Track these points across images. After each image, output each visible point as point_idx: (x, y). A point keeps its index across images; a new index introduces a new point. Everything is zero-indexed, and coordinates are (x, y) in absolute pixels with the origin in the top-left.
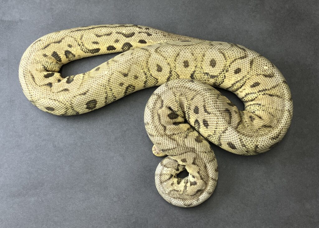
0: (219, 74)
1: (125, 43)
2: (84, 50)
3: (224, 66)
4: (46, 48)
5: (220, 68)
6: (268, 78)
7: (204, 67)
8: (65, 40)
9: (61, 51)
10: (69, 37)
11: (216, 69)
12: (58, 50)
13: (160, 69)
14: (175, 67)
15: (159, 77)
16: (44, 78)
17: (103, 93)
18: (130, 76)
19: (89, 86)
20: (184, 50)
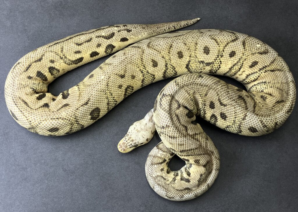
0: (214, 61)
1: (107, 46)
2: (67, 62)
3: (218, 51)
4: (28, 70)
5: (214, 54)
6: (264, 55)
7: (198, 55)
8: (46, 57)
9: (44, 69)
10: (49, 52)
11: (211, 56)
12: (42, 69)
13: (156, 64)
14: (169, 59)
15: (155, 72)
16: (37, 100)
17: (105, 99)
18: (127, 77)
19: (89, 95)
20: (176, 42)
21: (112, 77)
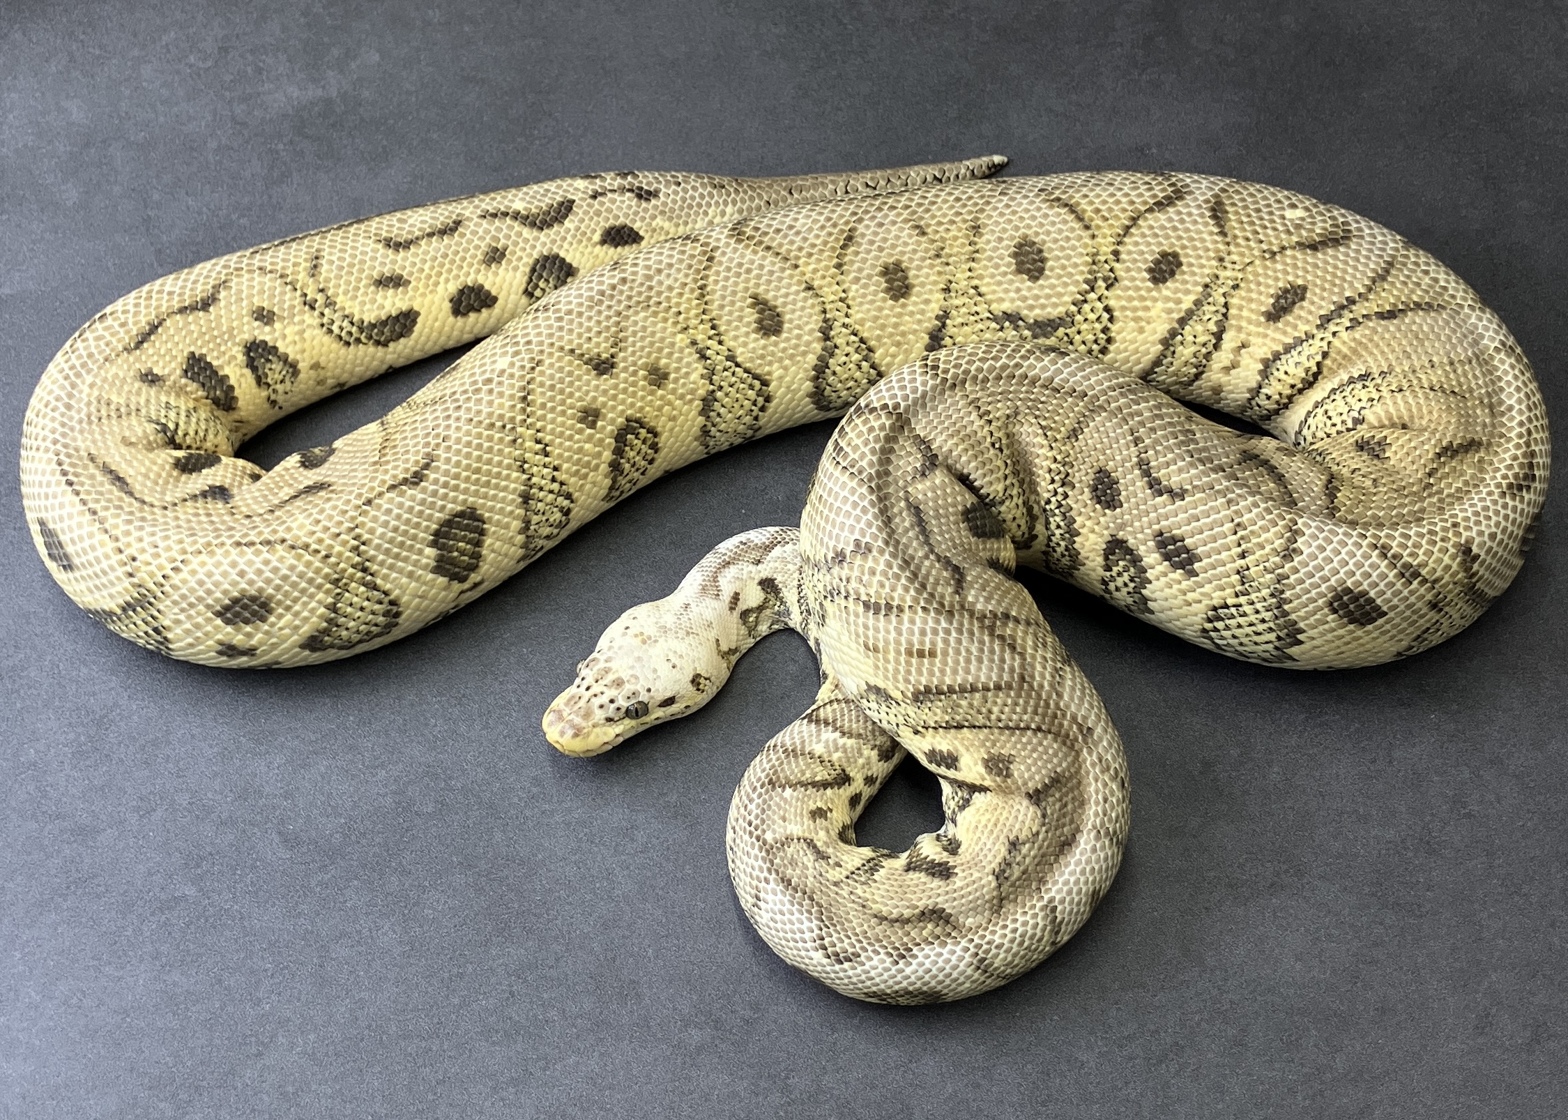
0: (1073, 308)
2: (336, 329)
3: (1089, 259)
4: (146, 345)
5: (1071, 275)
7: (988, 284)
8: (232, 291)
9: (222, 349)
11: (1053, 287)
12: (211, 345)
13: (772, 318)
14: (842, 300)
15: (770, 363)
16: (175, 473)
17: (509, 467)
18: (625, 369)
19: (430, 439)
20: (874, 217)
21: (547, 362)
